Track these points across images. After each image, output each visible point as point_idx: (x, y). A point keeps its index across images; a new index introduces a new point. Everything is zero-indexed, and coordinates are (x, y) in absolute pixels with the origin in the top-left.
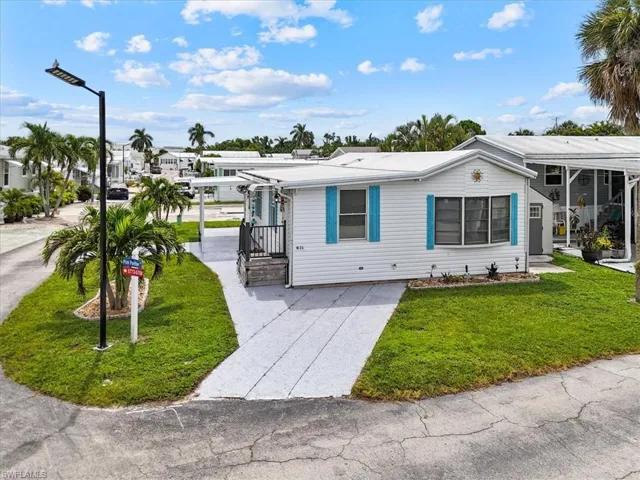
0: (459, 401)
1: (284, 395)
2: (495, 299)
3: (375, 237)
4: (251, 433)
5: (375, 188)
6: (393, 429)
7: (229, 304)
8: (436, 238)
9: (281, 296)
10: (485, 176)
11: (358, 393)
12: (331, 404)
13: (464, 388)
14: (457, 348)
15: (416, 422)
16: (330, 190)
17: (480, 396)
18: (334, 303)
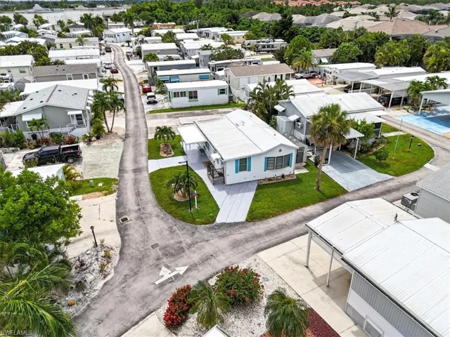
0: (266, 221)
1: (233, 221)
2: (281, 189)
3: (249, 170)
4: (230, 229)
5: (250, 158)
6: (253, 228)
7: (212, 193)
8: (267, 168)
9: (224, 189)
10: (283, 150)
11: (247, 220)
12: (242, 223)
13: (267, 218)
14: (267, 208)
15: (257, 226)
16: (237, 161)
17: (269, 220)
18: (238, 192)
